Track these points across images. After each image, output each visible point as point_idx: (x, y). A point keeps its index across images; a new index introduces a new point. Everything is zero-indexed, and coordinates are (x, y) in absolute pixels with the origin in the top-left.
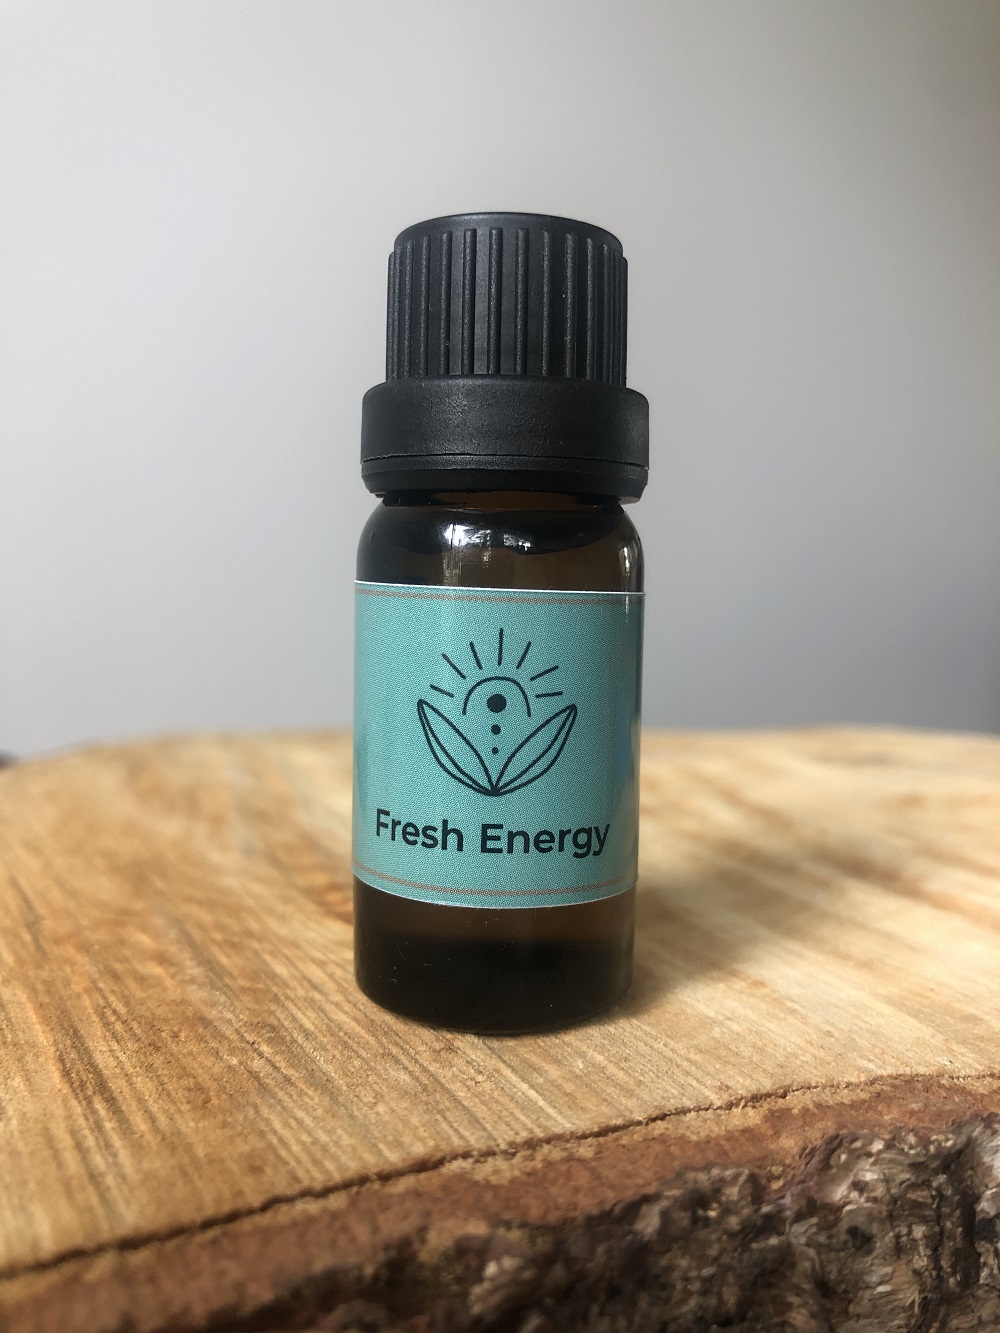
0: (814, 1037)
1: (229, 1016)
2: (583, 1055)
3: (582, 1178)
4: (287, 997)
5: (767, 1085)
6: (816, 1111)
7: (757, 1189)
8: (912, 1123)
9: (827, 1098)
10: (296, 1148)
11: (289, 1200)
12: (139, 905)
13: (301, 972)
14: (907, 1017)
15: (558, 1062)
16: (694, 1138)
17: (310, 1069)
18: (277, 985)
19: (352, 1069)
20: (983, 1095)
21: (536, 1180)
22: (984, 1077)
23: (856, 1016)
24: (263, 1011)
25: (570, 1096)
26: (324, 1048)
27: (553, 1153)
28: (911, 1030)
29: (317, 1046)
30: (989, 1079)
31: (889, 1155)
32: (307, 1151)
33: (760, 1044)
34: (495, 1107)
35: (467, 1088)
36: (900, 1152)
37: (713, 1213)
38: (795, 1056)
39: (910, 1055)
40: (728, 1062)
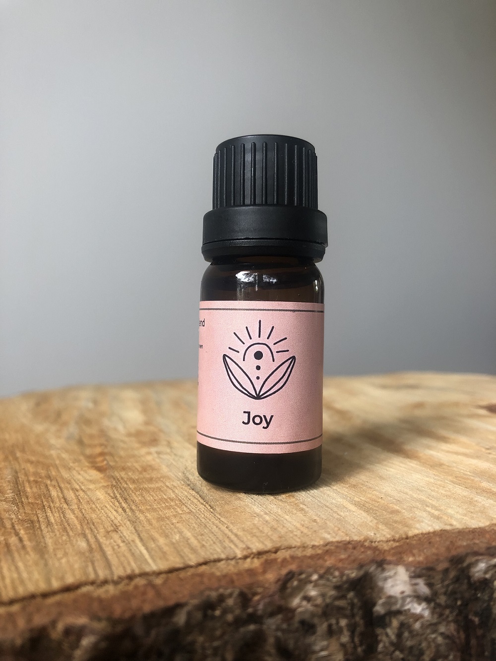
0: (306, 522)
1: (13, 516)
2: (181, 533)
3: (151, 594)
4: (50, 507)
5: (269, 545)
6: (289, 560)
7: (245, 598)
8: (340, 565)
9: (299, 553)
10: (8, 581)
13: (63, 495)
14: (362, 512)
15: (167, 536)
16: (218, 574)
17: (39, 541)
18: (48, 502)
19: (60, 541)
20: (385, 551)
21: (125, 596)
22: (390, 541)
23: (336, 512)
24: (32, 514)
25: (164, 553)
26: (53, 531)
27: (141, 582)
28: (361, 519)
29: (50, 530)
30: (392, 542)
31: (321, 582)
32: (13, 582)
33: (276, 526)
34: (123, 559)
35: (114, 549)
36: (328, 580)
37: (218, 613)
38: (292, 532)
39: (354, 531)
40: (255, 536)
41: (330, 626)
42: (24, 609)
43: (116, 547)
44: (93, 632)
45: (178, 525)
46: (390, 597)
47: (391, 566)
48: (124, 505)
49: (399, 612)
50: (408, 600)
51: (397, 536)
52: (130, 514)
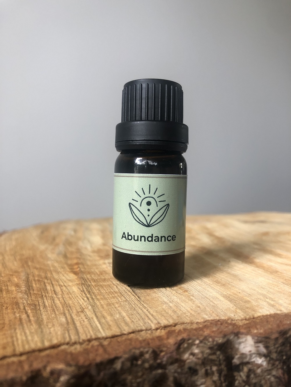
0: (194, 308)
1: (25, 302)
2: (120, 313)
3: (101, 351)
4: (46, 296)
5: (171, 322)
6: (183, 331)
7: (155, 354)
8: (213, 334)
9: (189, 327)
10: (20, 342)
11: (9, 357)
12: (20, 270)
13: (54, 289)
14: (228, 302)
15: (111, 315)
16: (141, 339)
17: (39, 317)
18: (45, 293)
19: (51, 317)
20: (240, 326)
21: (86, 352)
22: (243, 320)
23: (211, 301)
24: (36, 300)
25: (110, 326)
26: (47, 311)
27: (95, 343)
28: (227, 306)
29: (45, 310)
30: (244, 321)
31: (201, 345)
32: (22, 342)
33: (176, 310)
34: (85, 329)
35: (81, 323)
36: (205, 344)
37: (139, 362)
38: (185, 313)
39: (222, 313)
40: (163, 316)
41: (206, 370)
42: (28, 358)
43: (82, 322)
44: (66, 373)
45: (118, 308)
46: (243, 354)
47: (243, 336)
48: (88, 296)
49: (248, 363)
50: (254, 356)
51: (248, 317)
52: (91, 301)
